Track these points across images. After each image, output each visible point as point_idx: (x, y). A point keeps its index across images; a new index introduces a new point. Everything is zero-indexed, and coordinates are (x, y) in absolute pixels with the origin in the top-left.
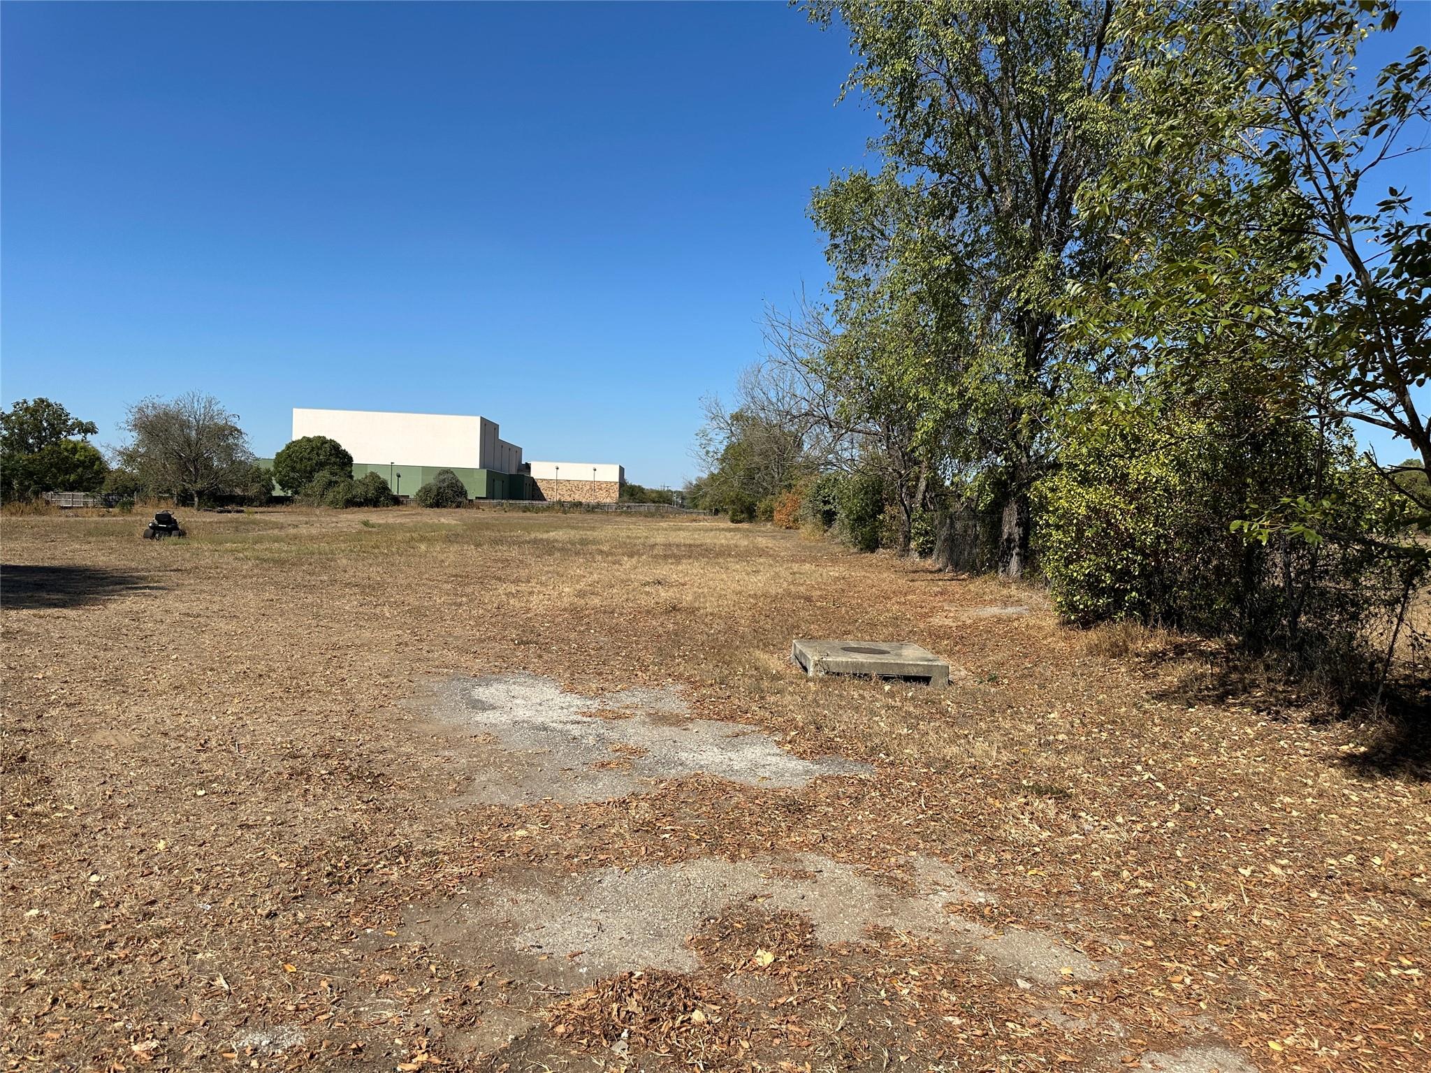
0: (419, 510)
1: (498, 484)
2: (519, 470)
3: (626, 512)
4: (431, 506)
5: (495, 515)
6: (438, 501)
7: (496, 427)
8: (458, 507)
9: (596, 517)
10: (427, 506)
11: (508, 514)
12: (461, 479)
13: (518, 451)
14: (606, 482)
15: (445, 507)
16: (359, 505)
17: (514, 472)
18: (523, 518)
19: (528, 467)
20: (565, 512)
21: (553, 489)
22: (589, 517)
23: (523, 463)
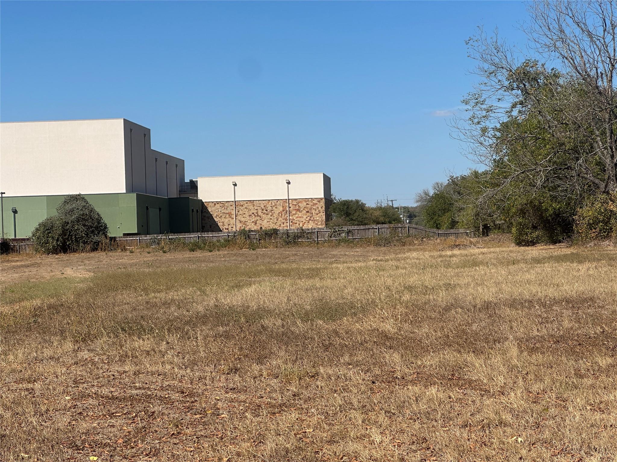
0: (38, 259)
1: (154, 213)
2: (181, 192)
3: (345, 241)
4: (55, 251)
5: (149, 258)
6: (64, 243)
7: (146, 133)
8: (94, 249)
9: (300, 251)
10: (49, 252)
11: (168, 256)
12: (97, 209)
13: (179, 164)
14: (306, 200)
15: (75, 251)
17: (174, 193)
18: (190, 260)
19: (193, 186)
20: (253, 247)
21: (230, 214)
22: (290, 251)
23: (187, 180)
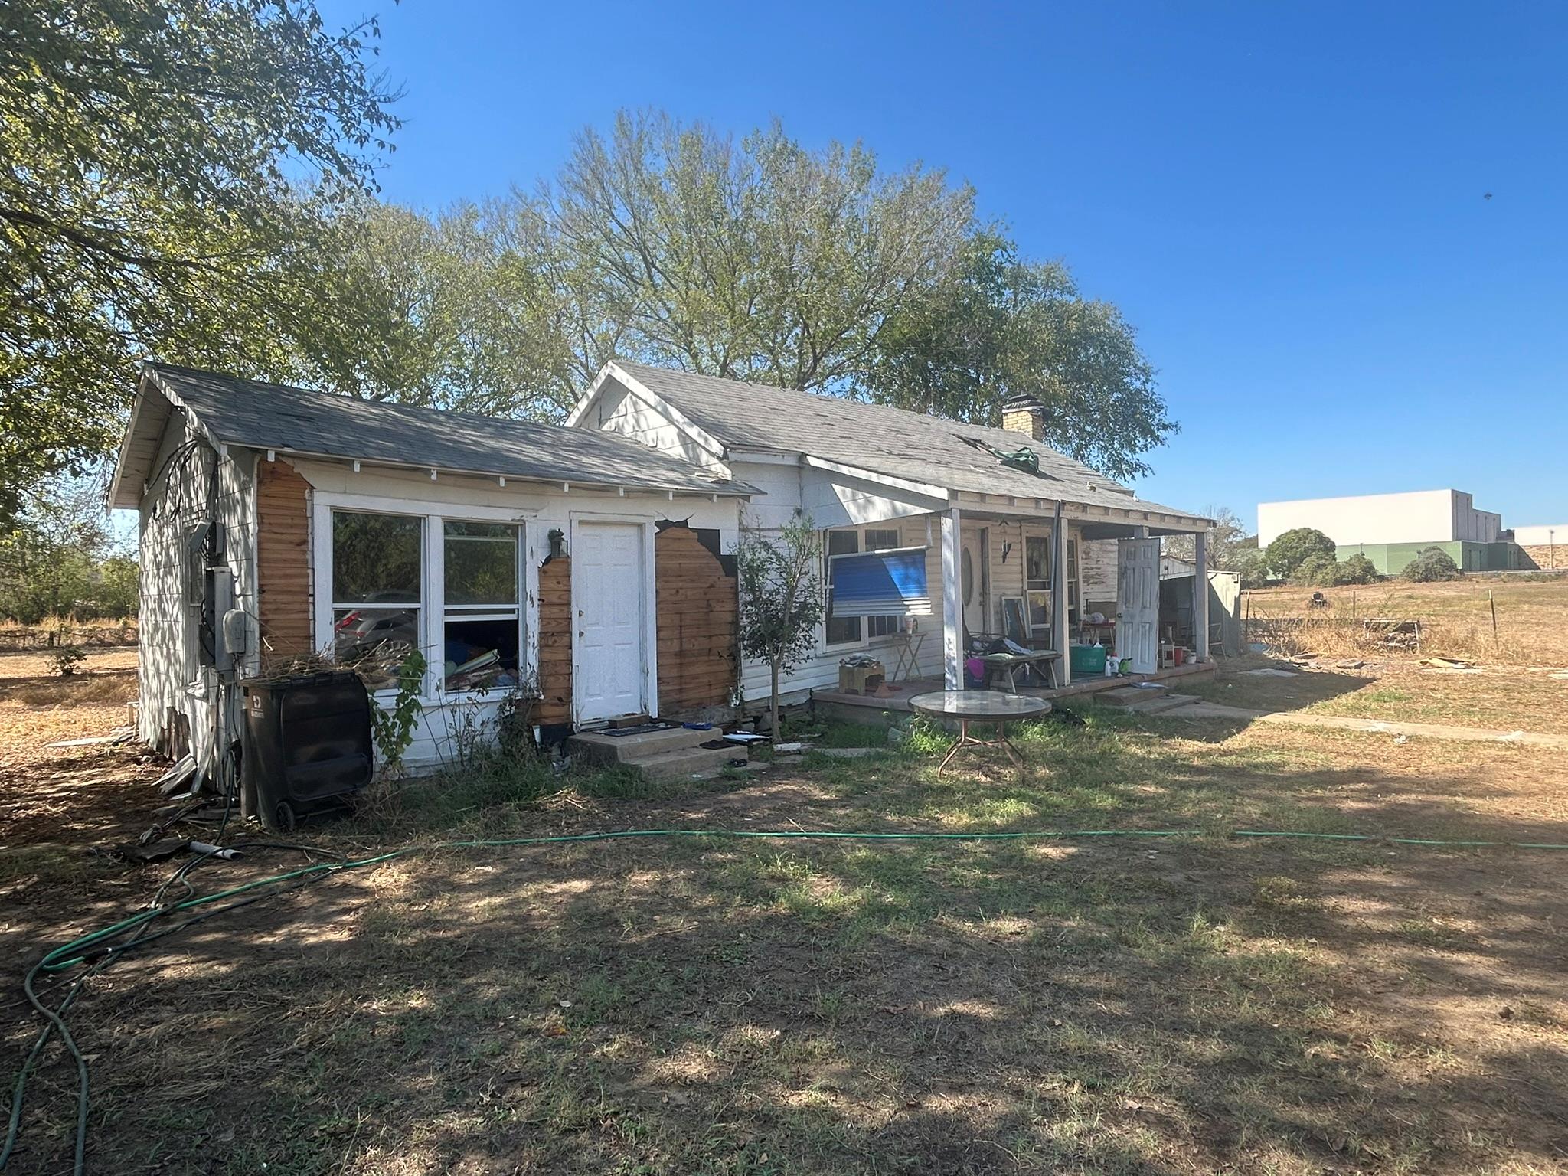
0: (1408, 585)
1: (1475, 555)
2: (1499, 538)
4: (1421, 581)
6: (1427, 575)
7: (1469, 498)
8: (1448, 580)
10: (1416, 581)
13: (1498, 518)
15: (1434, 580)
16: (1348, 583)
17: (1492, 540)
19: (1510, 534)
23: (1504, 529)
